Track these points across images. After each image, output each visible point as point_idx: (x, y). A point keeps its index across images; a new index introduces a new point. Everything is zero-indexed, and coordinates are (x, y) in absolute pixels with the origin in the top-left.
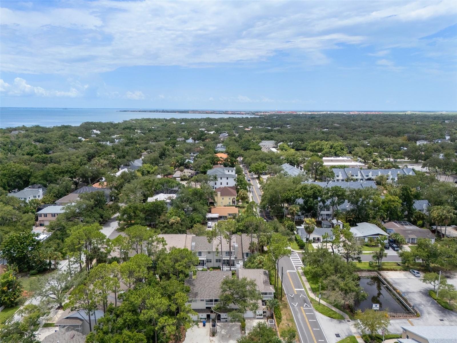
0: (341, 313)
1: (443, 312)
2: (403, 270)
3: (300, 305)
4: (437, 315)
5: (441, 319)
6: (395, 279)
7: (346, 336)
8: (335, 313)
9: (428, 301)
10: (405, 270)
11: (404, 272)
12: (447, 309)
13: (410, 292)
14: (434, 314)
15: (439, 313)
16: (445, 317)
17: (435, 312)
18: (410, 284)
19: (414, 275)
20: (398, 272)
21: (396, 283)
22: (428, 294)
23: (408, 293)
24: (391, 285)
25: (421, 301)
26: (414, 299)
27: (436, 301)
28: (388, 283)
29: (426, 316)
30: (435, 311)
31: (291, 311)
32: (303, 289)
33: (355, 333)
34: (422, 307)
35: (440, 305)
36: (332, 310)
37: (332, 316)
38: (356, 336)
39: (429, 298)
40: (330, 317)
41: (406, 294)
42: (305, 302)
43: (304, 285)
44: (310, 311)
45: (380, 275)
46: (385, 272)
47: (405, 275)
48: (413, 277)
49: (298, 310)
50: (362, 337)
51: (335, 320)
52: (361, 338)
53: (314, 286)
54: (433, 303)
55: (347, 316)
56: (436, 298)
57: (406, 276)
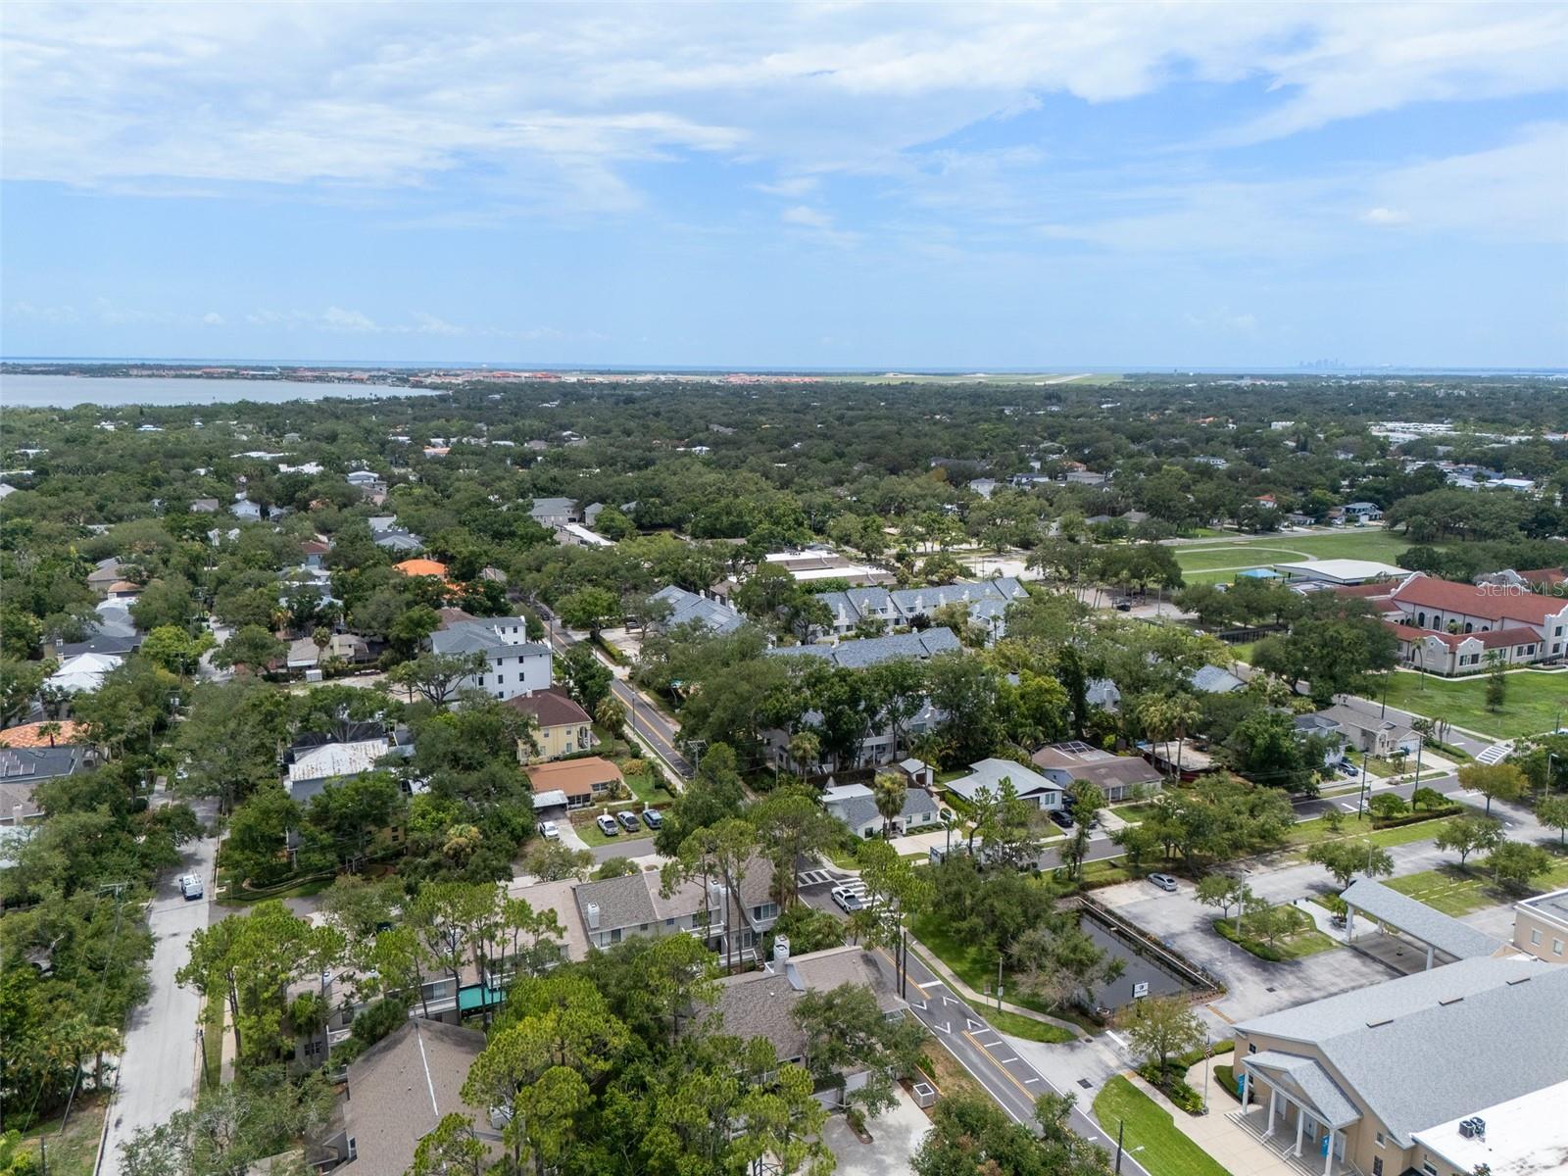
0: (1061, 1023)
1: (1265, 970)
2: (1134, 880)
3: (958, 1028)
4: (1257, 979)
5: (1269, 986)
6: (1127, 905)
7: (1103, 1079)
8: (1049, 1028)
9: (1224, 949)
10: (1137, 878)
11: (1137, 885)
12: (1269, 959)
13: (1178, 935)
14: (1250, 978)
15: (1258, 975)
16: (1273, 980)
17: (1251, 974)
18: (1164, 913)
19: (1163, 887)
20: (1124, 886)
21: (1136, 917)
22: (1215, 928)
23: (1173, 936)
24: (1130, 925)
25: (1208, 951)
26: (1193, 951)
27: (1238, 946)
28: (1120, 919)
29: (1237, 987)
30: (1249, 970)
31: (945, 1049)
32: (940, 982)
33: (1119, 1068)
34: (1218, 967)
35: (1251, 955)
36: (1039, 1023)
37: (1045, 1038)
38: (1125, 1073)
39: (1221, 941)
40: (1042, 1041)
41: (1170, 941)
42: (965, 1016)
43: (935, 972)
44: (993, 1038)
45: (1093, 902)
46: (1097, 891)
47: (1144, 893)
48: (1162, 893)
49: (960, 1042)
50: (1140, 1075)
51: (1058, 1046)
52: (1138, 1078)
53: (959, 967)
54: (1234, 952)
55: (1079, 1031)
56: (1236, 938)
57: (1147, 894)
